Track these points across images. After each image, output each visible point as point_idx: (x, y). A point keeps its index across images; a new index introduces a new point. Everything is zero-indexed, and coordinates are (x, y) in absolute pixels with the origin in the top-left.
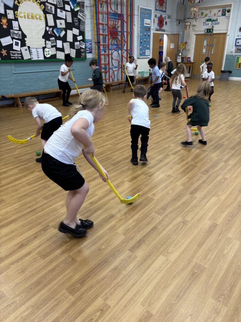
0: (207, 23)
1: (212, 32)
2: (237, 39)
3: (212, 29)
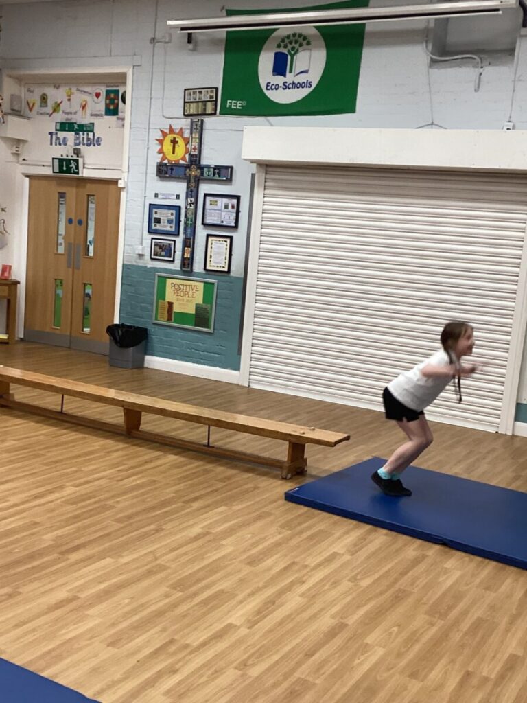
0: (61, 135)
1: (78, 173)
2: (152, 207)
3: (75, 160)
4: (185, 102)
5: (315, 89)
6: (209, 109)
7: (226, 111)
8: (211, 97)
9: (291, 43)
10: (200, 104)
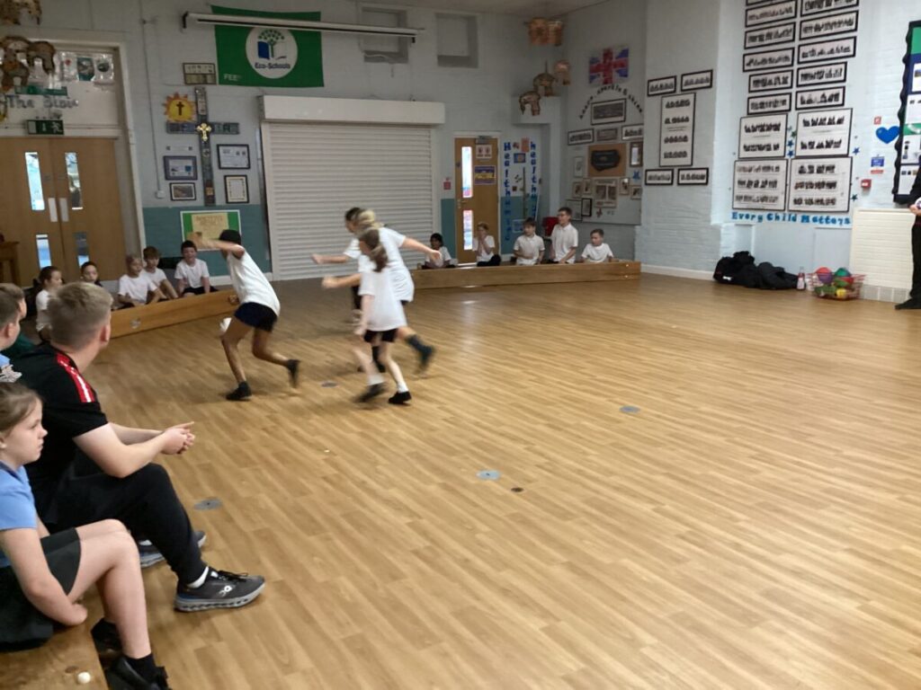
0: (24, 98)
1: (62, 133)
2: (166, 159)
3: (56, 122)
4: (185, 74)
5: (293, 69)
6: (209, 79)
7: (223, 82)
8: (210, 71)
9: (269, 36)
10: (201, 76)
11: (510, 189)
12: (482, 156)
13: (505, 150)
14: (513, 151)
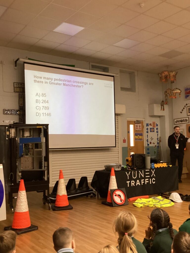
4: (14, 87)
10: (21, 89)
11: (149, 143)
12: (138, 128)
13: (147, 126)
14: (149, 127)
